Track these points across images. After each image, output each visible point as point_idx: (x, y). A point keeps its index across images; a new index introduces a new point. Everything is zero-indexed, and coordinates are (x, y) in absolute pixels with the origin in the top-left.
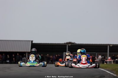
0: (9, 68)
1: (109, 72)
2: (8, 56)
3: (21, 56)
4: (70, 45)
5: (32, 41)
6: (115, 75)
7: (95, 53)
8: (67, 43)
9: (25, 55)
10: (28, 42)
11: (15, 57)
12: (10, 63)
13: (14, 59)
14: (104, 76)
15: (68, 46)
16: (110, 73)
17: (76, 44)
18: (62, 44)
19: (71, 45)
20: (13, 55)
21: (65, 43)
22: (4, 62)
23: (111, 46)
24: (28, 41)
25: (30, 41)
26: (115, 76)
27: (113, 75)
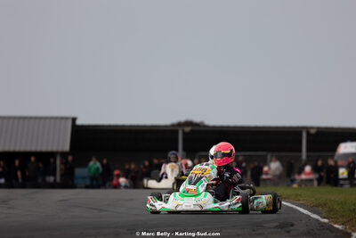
0: (4, 202)
1: (306, 212)
3: (41, 165)
4: (188, 129)
5: (74, 120)
6: (326, 221)
7: (264, 153)
8: (180, 125)
9: (52, 160)
10: (63, 121)
11: (23, 168)
13: (19, 173)
14: (292, 225)
15: (184, 133)
16: (309, 214)
17: (205, 126)
18: (166, 126)
19: (192, 131)
20: (17, 163)
21: (173, 125)
23: (313, 131)
24: (62, 118)
25: (66, 118)
26: (325, 223)
27: (317, 220)
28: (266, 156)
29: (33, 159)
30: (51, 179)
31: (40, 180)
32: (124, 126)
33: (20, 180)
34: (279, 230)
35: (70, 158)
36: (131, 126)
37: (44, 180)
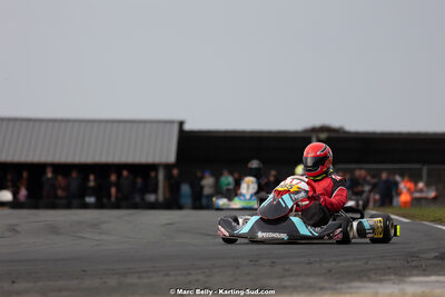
0: (94, 226)
2: (92, 177)
3: (139, 180)
4: (324, 136)
5: (181, 124)
7: (418, 166)
8: (313, 130)
9: (153, 174)
10: (168, 125)
12: (100, 205)
13: (113, 190)
15: (319, 140)
17: (348, 133)
18: (296, 132)
19: (328, 138)
21: (306, 131)
22: (75, 202)
24: (166, 122)
25: (172, 122)
28: (421, 170)
29: (125, 173)
30: (151, 198)
31: (138, 199)
32: (243, 132)
33: (113, 199)
34: (440, 262)
35: (175, 172)
36: (252, 132)
37: (143, 199)
